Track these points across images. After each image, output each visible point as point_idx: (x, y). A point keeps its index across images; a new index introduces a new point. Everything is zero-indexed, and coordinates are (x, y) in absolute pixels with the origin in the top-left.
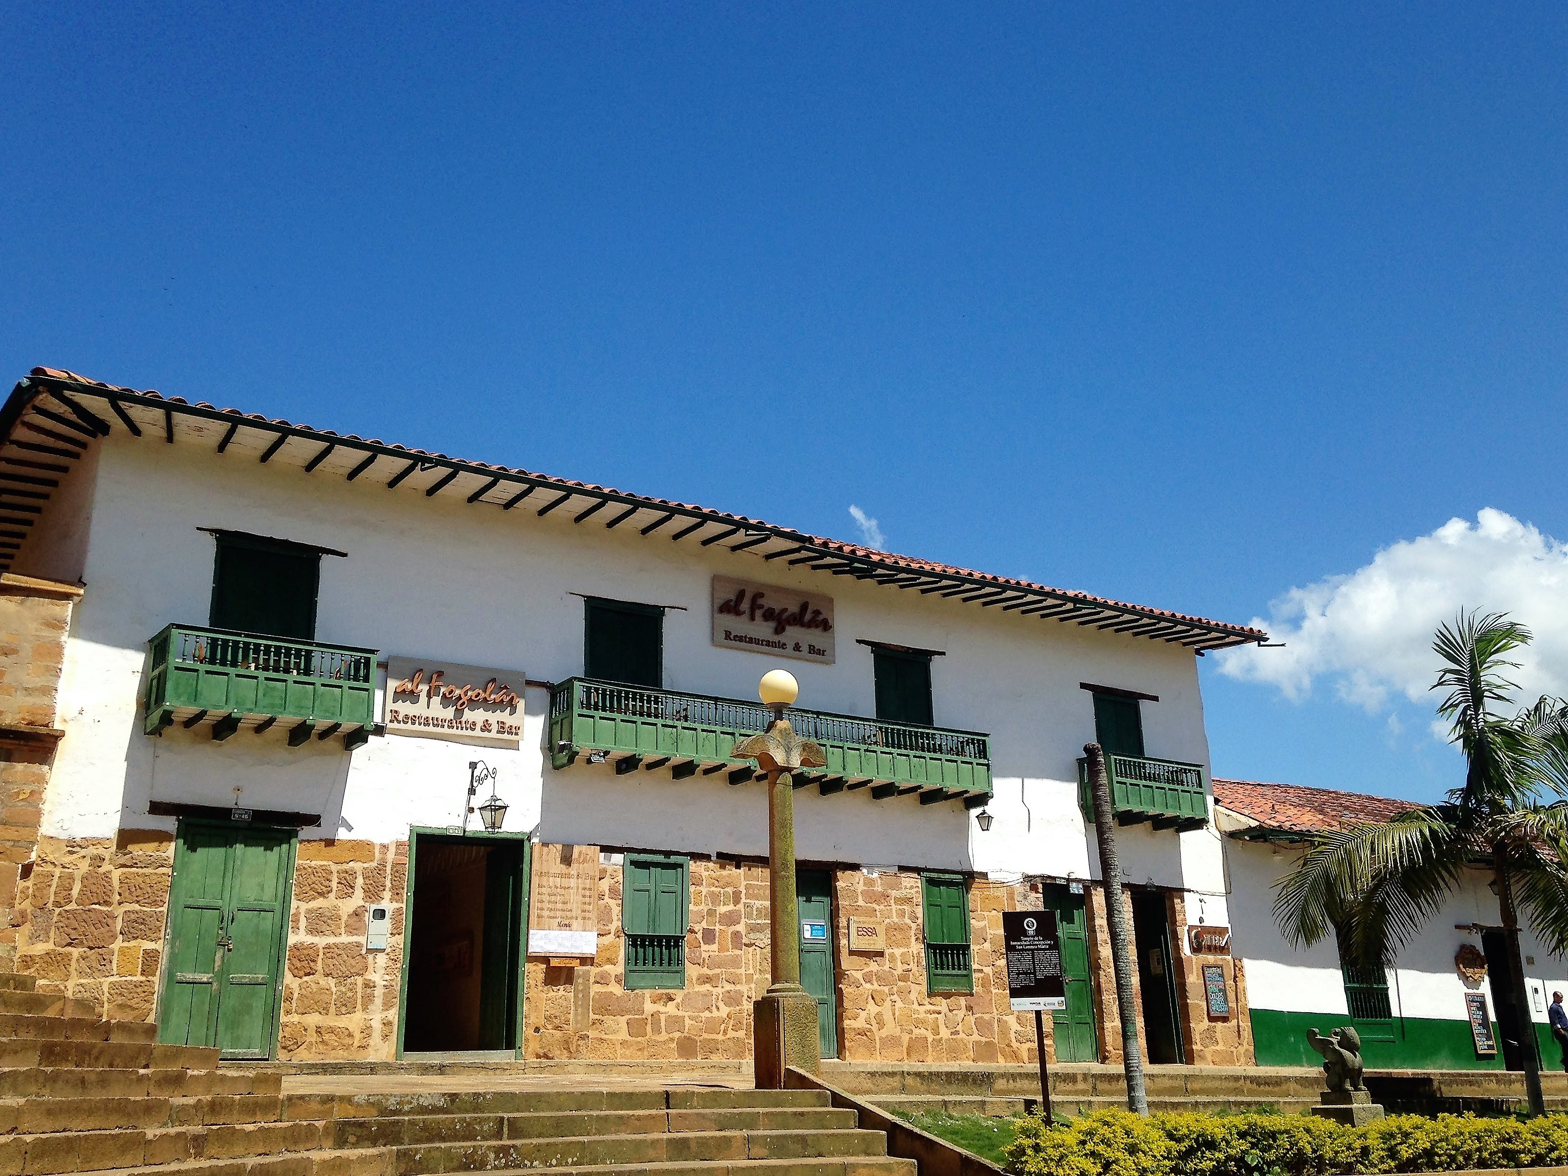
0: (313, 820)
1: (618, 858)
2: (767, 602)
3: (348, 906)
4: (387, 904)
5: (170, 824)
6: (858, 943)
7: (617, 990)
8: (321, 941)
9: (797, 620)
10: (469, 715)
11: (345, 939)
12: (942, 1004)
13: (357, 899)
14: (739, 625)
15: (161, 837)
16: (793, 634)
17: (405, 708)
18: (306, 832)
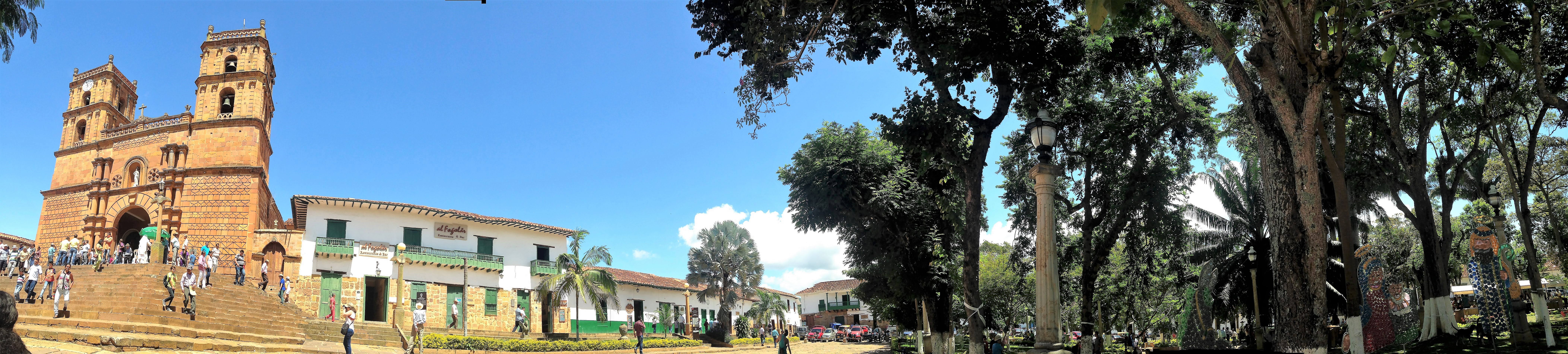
1: (410, 283)
2: (448, 227)
3: (352, 290)
5: (320, 273)
6: (469, 303)
8: (347, 297)
9: (457, 230)
10: (377, 252)
12: (488, 318)
14: (441, 233)
15: (318, 276)
16: (455, 234)
17: (363, 251)
18: (344, 275)
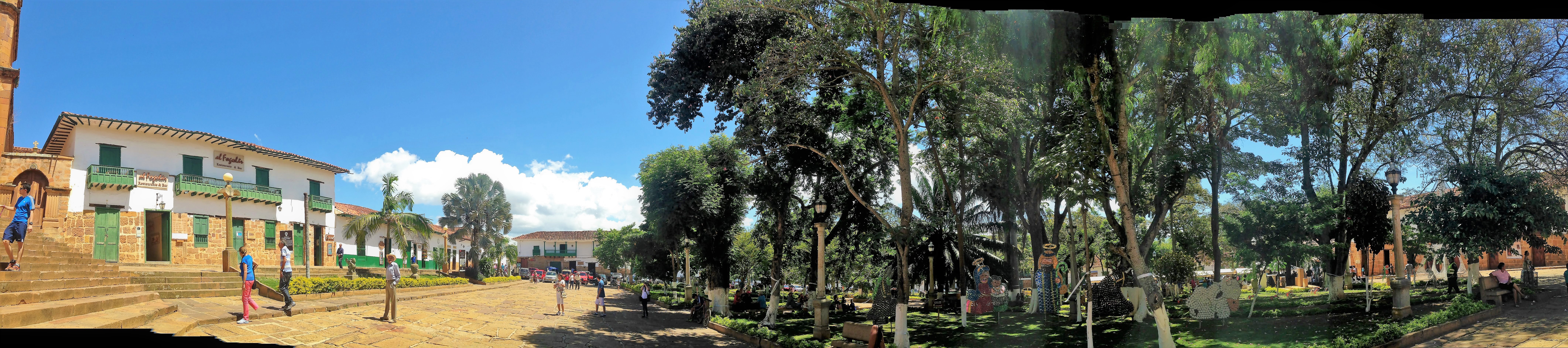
0: (123, 207)
1: (192, 216)
2: (227, 157)
3: (132, 227)
4: (140, 226)
5: (93, 208)
6: (249, 237)
7: (193, 247)
8: (127, 235)
9: (235, 161)
10: (155, 183)
11: (132, 234)
12: (268, 252)
13: (134, 225)
14: (220, 162)
15: (92, 211)
16: (233, 164)
17: (142, 181)
18: (122, 210)
